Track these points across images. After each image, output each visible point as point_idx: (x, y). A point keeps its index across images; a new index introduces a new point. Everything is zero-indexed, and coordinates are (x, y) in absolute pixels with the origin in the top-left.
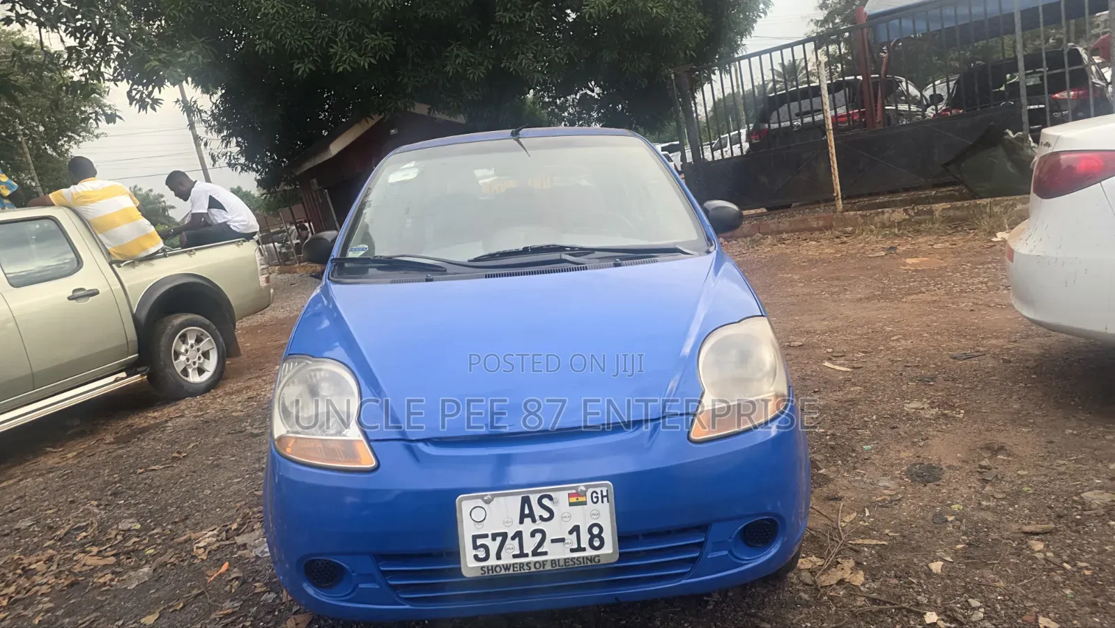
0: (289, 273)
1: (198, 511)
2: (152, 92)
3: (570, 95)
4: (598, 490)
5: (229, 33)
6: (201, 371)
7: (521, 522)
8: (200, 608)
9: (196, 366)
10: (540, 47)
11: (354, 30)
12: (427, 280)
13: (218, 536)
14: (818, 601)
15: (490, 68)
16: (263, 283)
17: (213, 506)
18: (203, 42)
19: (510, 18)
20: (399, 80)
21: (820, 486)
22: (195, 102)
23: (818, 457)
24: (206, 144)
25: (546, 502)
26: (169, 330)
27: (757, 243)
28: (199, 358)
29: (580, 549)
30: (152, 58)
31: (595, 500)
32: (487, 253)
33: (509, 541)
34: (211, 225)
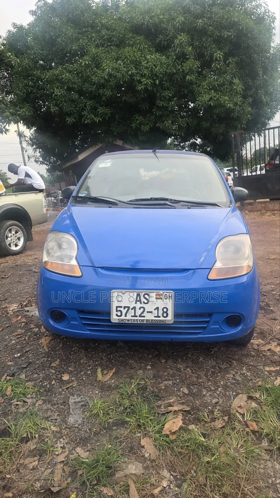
0: (56, 211)
1: (10, 297)
2: (6, 126)
3: (187, 142)
4: (168, 294)
5: (40, 103)
6: (16, 245)
7: (136, 303)
8: (9, 331)
9: (15, 243)
10: (174, 118)
11: (93, 105)
12: (109, 207)
13: (18, 307)
14: (258, 356)
15: (152, 126)
16: (45, 211)
17: (17, 296)
18: (29, 106)
19: (162, 104)
20: (111, 129)
21: (269, 314)
22: (23, 132)
23: (270, 303)
24: (26, 151)
25: (146, 296)
26: (5, 226)
27: (263, 214)
28: (16, 240)
29: (158, 316)
30: (7, 111)
31: (166, 298)
32: (135, 199)
33: (130, 310)
34: (25, 184)
